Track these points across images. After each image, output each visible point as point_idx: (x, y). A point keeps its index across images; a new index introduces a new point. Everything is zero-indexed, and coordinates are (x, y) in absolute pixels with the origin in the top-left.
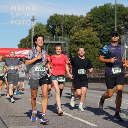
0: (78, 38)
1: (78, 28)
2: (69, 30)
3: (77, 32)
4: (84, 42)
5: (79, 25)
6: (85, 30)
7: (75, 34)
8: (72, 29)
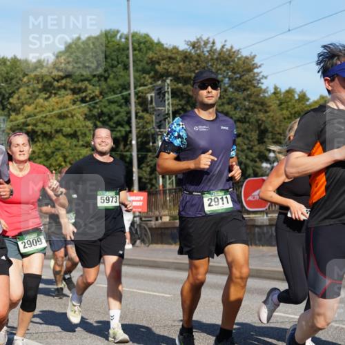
0: (34, 122)
1: (31, 92)
2: (8, 98)
3: (30, 105)
4: (49, 130)
5: (35, 85)
6: (50, 99)
7: (24, 110)
8: (16, 96)
